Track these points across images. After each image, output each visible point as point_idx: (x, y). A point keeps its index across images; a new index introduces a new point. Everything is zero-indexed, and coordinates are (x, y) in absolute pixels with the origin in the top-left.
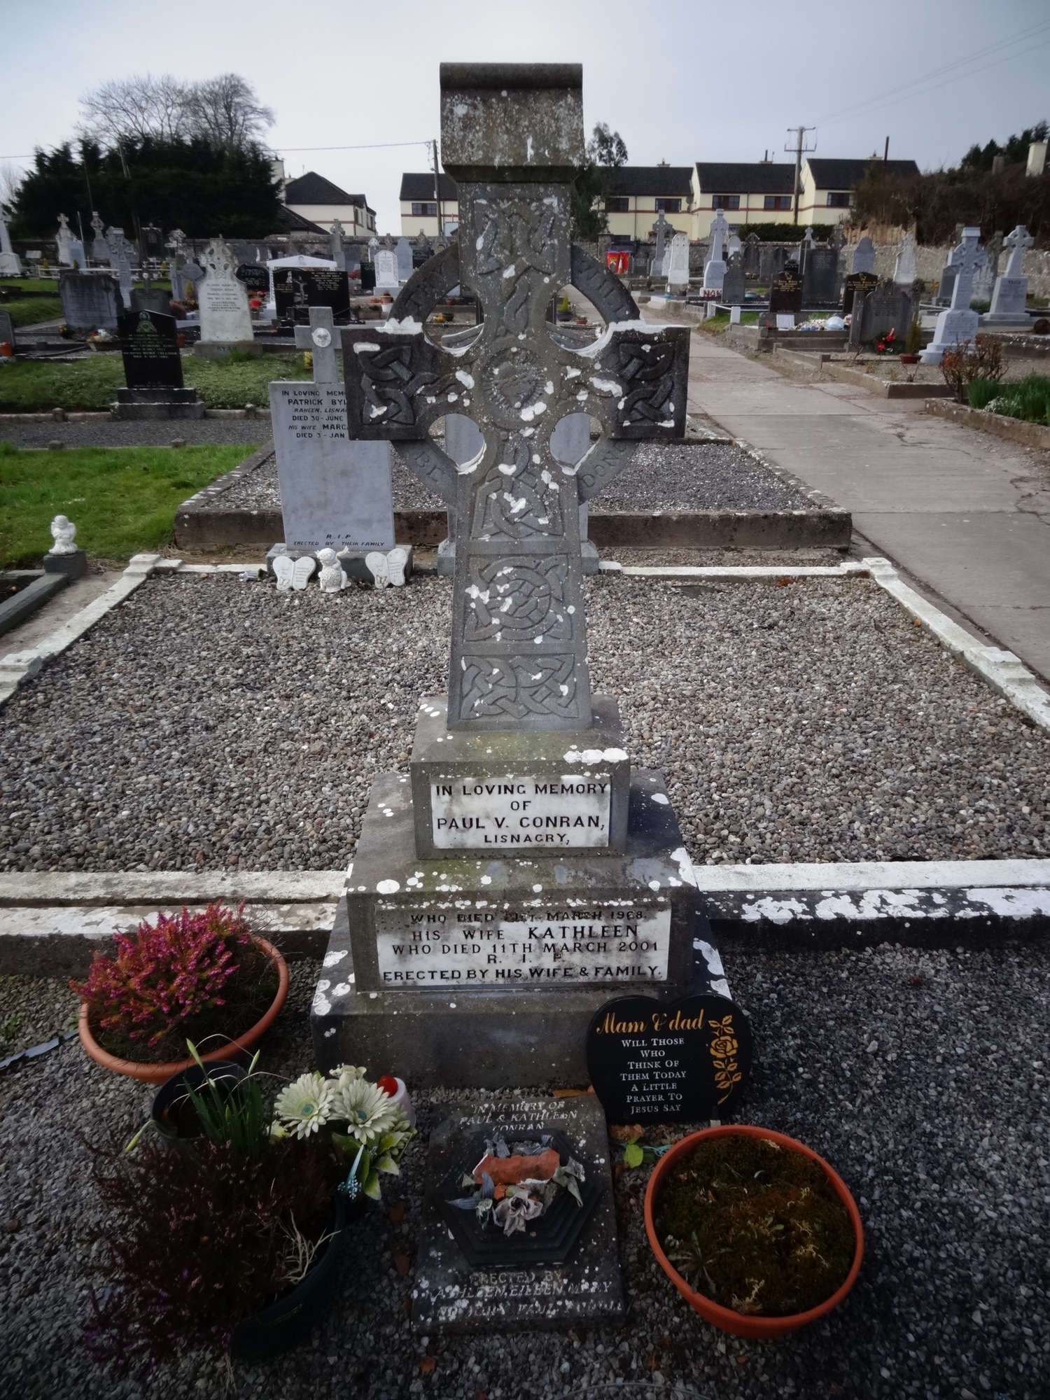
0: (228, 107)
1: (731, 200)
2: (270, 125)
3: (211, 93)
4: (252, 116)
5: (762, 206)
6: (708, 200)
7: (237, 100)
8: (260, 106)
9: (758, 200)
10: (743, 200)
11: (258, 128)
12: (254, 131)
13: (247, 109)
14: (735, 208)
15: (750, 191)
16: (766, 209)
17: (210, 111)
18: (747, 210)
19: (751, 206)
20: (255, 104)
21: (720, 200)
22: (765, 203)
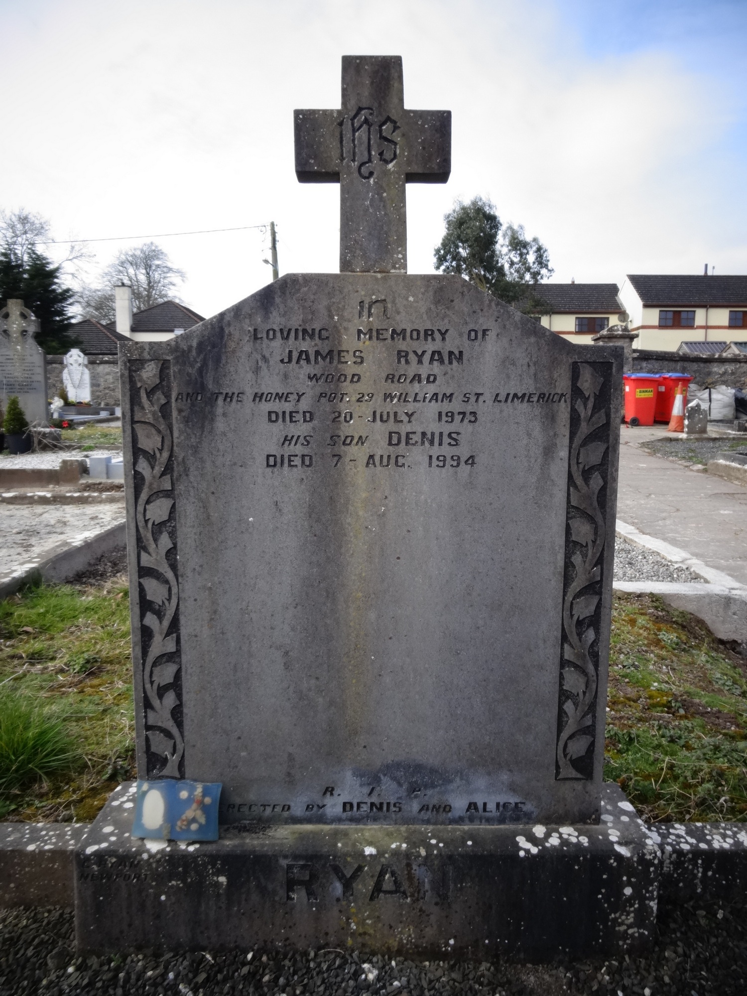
0: (148, 267)
1: (683, 315)
2: (183, 280)
3: (133, 256)
4: (168, 275)
5: (726, 323)
6: (653, 316)
7: (157, 262)
8: (174, 266)
9: (721, 316)
10: (700, 316)
11: (174, 285)
12: (171, 287)
13: (165, 270)
14: (690, 326)
15: (706, 306)
16: (731, 327)
17: (131, 271)
18: (707, 327)
19: (710, 324)
20: (169, 265)
21: (670, 315)
22: (730, 319)
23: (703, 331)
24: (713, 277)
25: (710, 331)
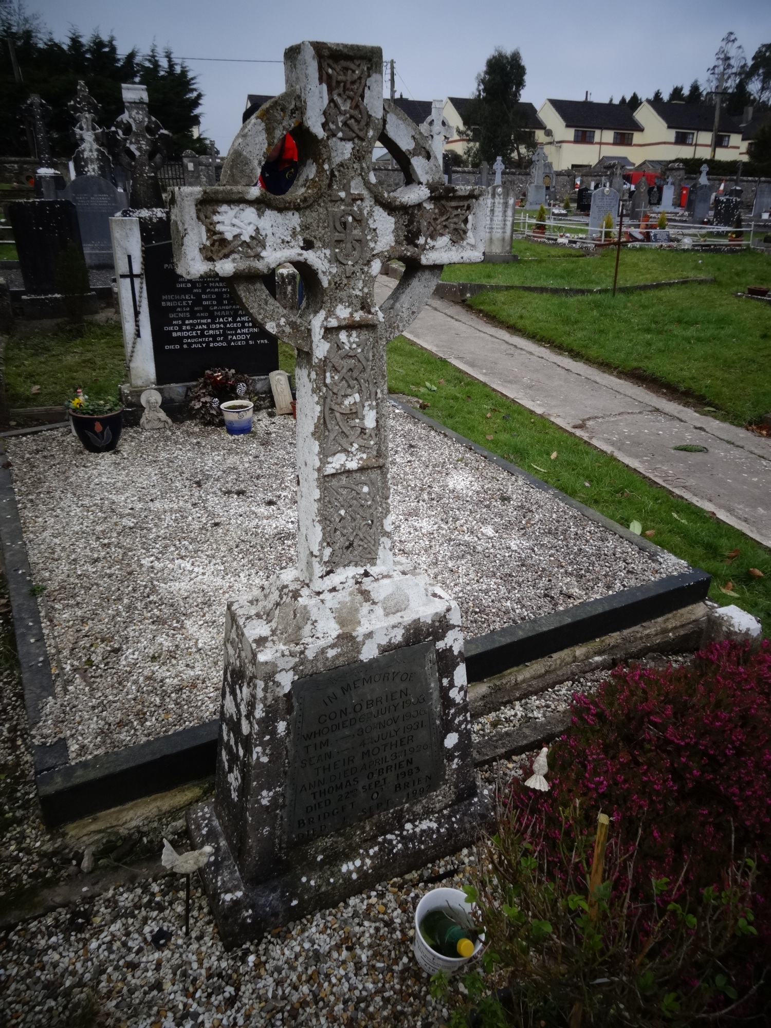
1: (588, 134)
5: (611, 140)
6: (570, 134)
9: (608, 136)
10: (598, 135)
14: (591, 142)
15: (601, 128)
16: (615, 144)
18: (600, 143)
19: (602, 141)
21: (580, 134)
22: (615, 138)
23: (598, 146)
24: (591, 103)
25: (603, 146)
